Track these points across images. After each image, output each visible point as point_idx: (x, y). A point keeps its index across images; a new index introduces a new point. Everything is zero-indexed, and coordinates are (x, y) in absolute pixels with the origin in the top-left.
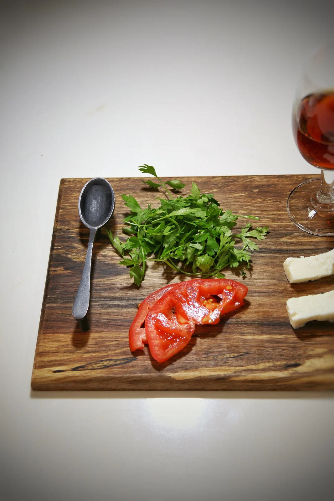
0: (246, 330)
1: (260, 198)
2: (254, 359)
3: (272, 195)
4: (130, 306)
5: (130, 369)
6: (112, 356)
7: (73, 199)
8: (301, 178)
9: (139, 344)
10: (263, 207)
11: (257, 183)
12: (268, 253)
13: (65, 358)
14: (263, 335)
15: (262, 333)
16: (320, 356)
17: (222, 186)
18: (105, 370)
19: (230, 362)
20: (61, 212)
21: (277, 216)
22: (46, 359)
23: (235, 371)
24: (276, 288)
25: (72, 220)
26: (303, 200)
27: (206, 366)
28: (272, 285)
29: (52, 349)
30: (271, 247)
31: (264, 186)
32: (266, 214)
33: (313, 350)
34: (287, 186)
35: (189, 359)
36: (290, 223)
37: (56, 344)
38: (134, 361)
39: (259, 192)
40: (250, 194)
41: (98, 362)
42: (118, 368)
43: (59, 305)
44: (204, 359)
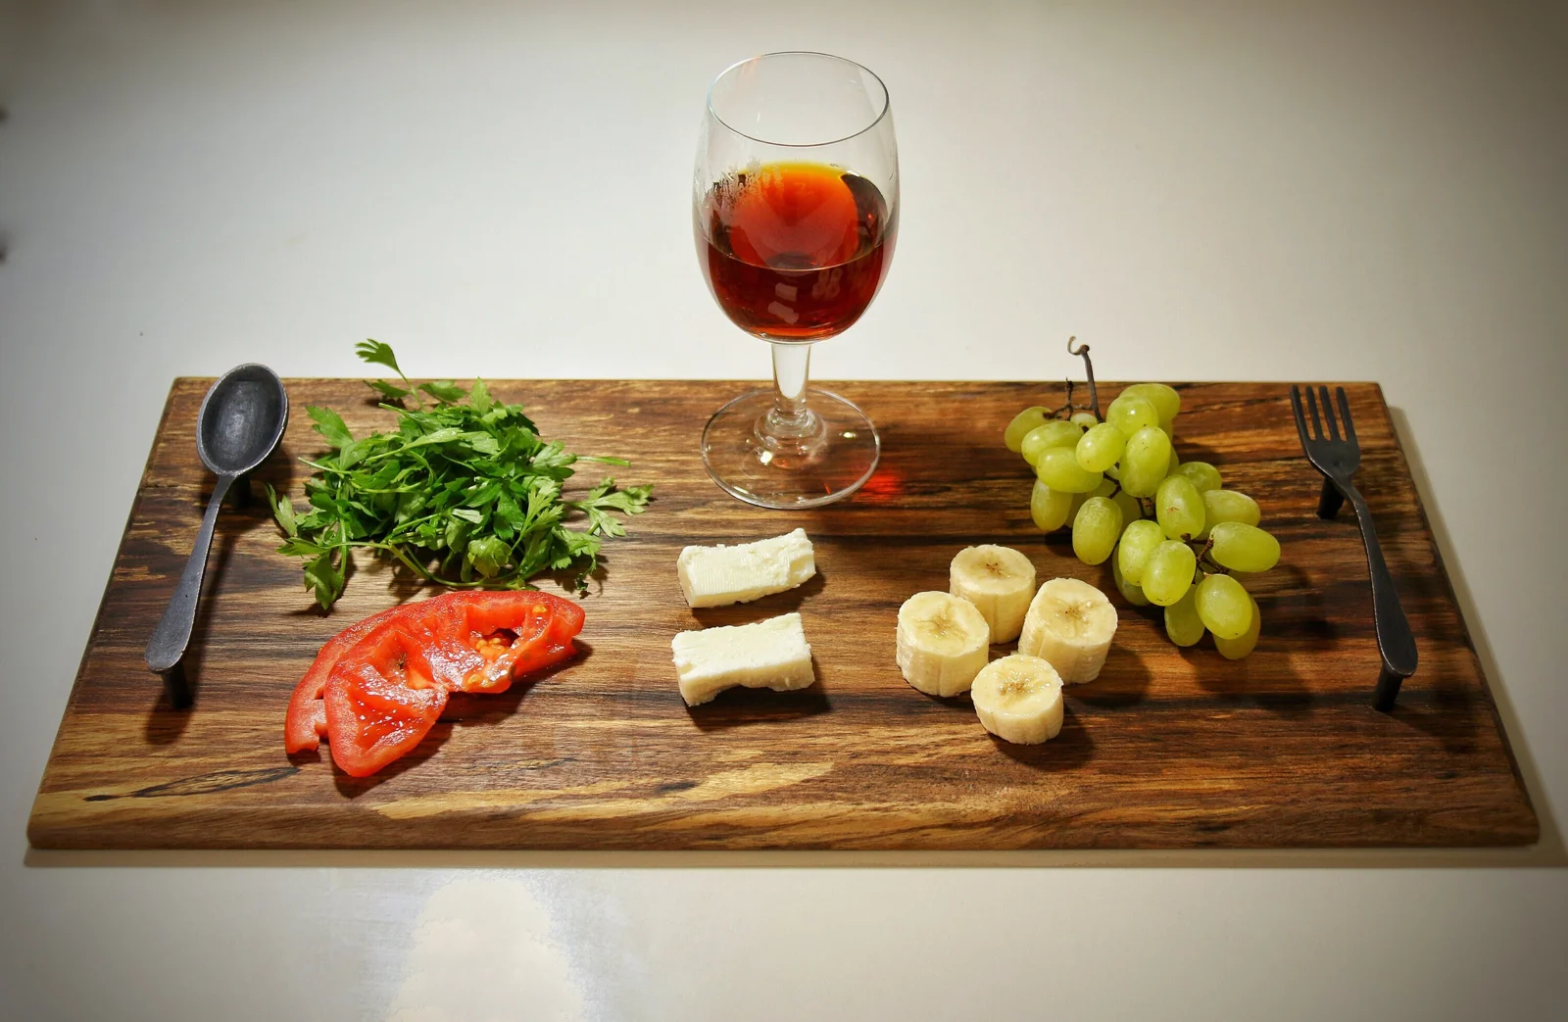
0: (574, 708)
1: (642, 426)
2: (586, 772)
3: (670, 421)
4: (300, 654)
5: (279, 794)
6: (240, 764)
8: (739, 388)
9: (307, 735)
10: (645, 446)
11: (637, 396)
12: (648, 543)
13: (122, 768)
14: (613, 720)
15: (613, 715)
16: (742, 766)
17: (556, 400)
18: (215, 796)
19: (528, 779)
20: (163, 448)
21: (676, 465)
22: (73, 770)
23: (536, 798)
24: (657, 618)
25: (185, 466)
27: (468, 788)
28: (647, 612)
29: (92, 748)
30: (656, 530)
31: (655, 402)
32: (651, 460)
33: (728, 753)
34: (706, 403)
35: (427, 772)
36: (706, 481)
37: (104, 737)
38: (292, 777)
39: (642, 413)
40: (619, 418)
42: (250, 791)
43: (123, 649)
44: (465, 771)
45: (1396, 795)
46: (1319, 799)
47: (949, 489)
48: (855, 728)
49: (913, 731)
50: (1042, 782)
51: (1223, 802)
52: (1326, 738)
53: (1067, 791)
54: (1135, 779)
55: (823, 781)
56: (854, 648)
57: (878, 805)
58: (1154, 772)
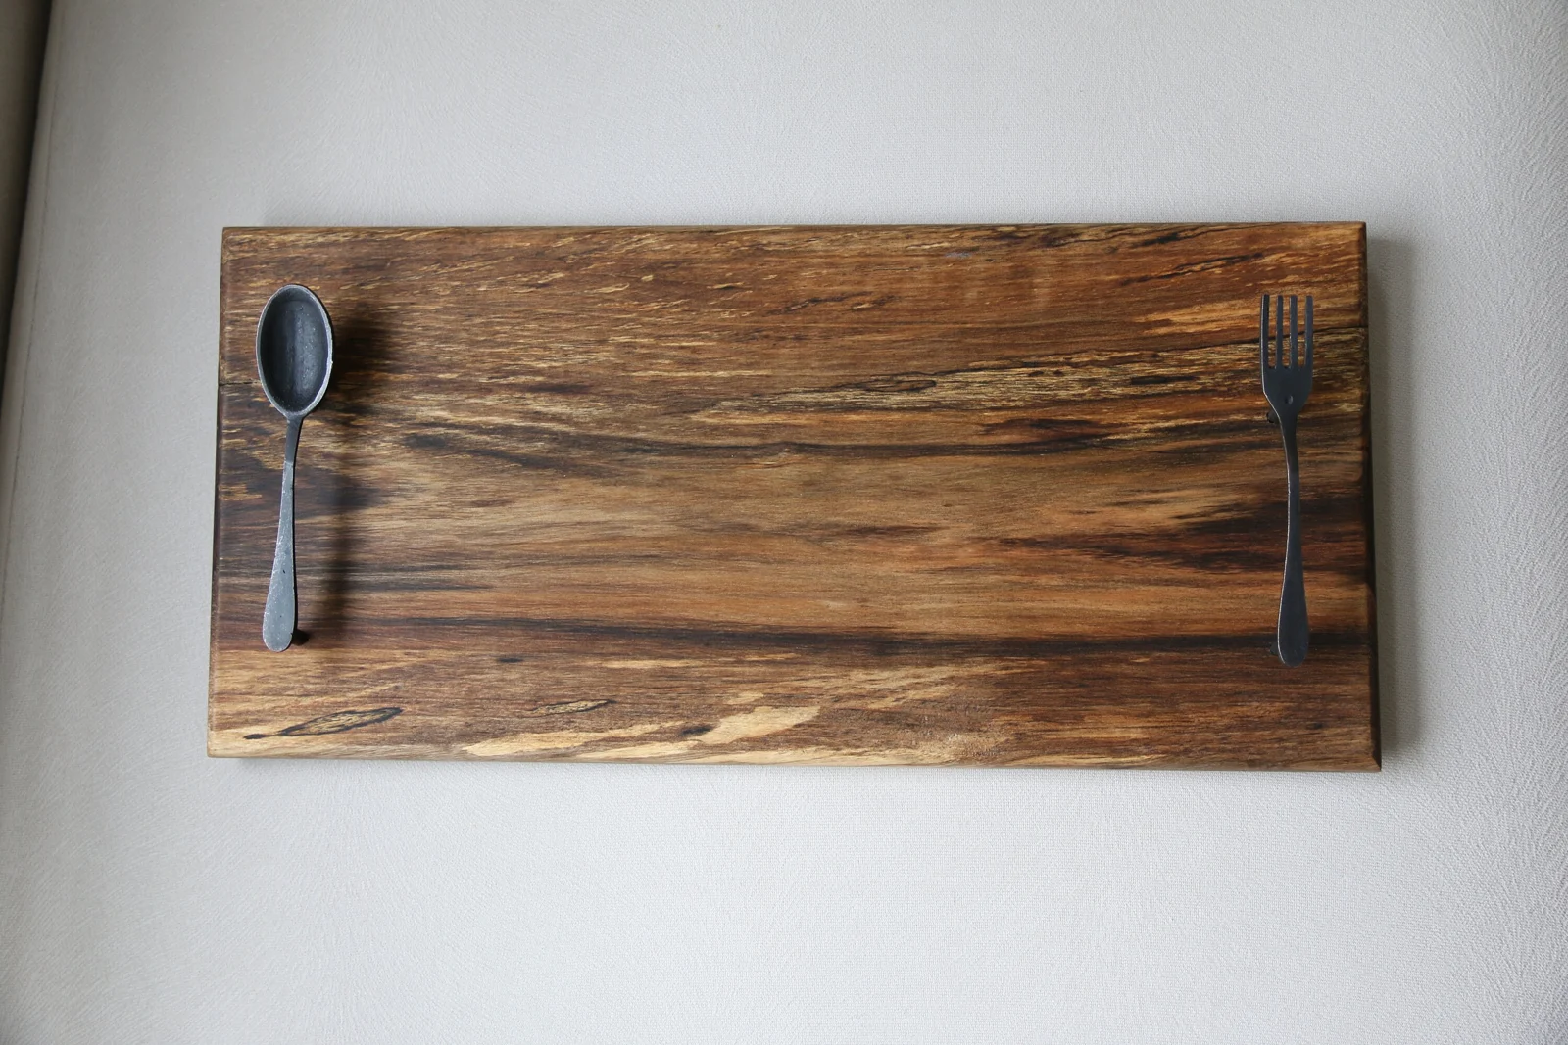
0: (611, 646)
1: (655, 299)
2: (623, 714)
3: (681, 292)
5: (389, 734)
6: (355, 703)
7: (253, 295)
8: (747, 244)
10: (661, 327)
11: (650, 256)
12: (665, 455)
13: (267, 706)
14: (643, 660)
15: (643, 655)
16: (748, 709)
17: (576, 264)
18: (342, 735)
19: (578, 720)
20: (230, 332)
22: (230, 708)
23: (586, 741)
26: (748, 313)
27: (532, 729)
28: (667, 538)
29: (238, 685)
30: (672, 438)
31: (666, 266)
32: (666, 347)
33: (736, 696)
34: (715, 266)
35: (500, 714)
37: (247, 675)
38: (397, 717)
39: (654, 281)
40: (634, 289)
41: (328, 718)
42: (367, 731)
43: (244, 581)
44: (529, 713)
45: (1269, 746)
46: (1207, 749)
47: (933, 384)
48: (839, 671)
49: (886, 674)
50: (985, 728)
51: (1128, 751)
52: (1225, 685)
53: (1006, 738)
54: (1061, 727)
55: (810, 726)
56: (840, 581)
57: (853, 751)
58: (1078, 719)
